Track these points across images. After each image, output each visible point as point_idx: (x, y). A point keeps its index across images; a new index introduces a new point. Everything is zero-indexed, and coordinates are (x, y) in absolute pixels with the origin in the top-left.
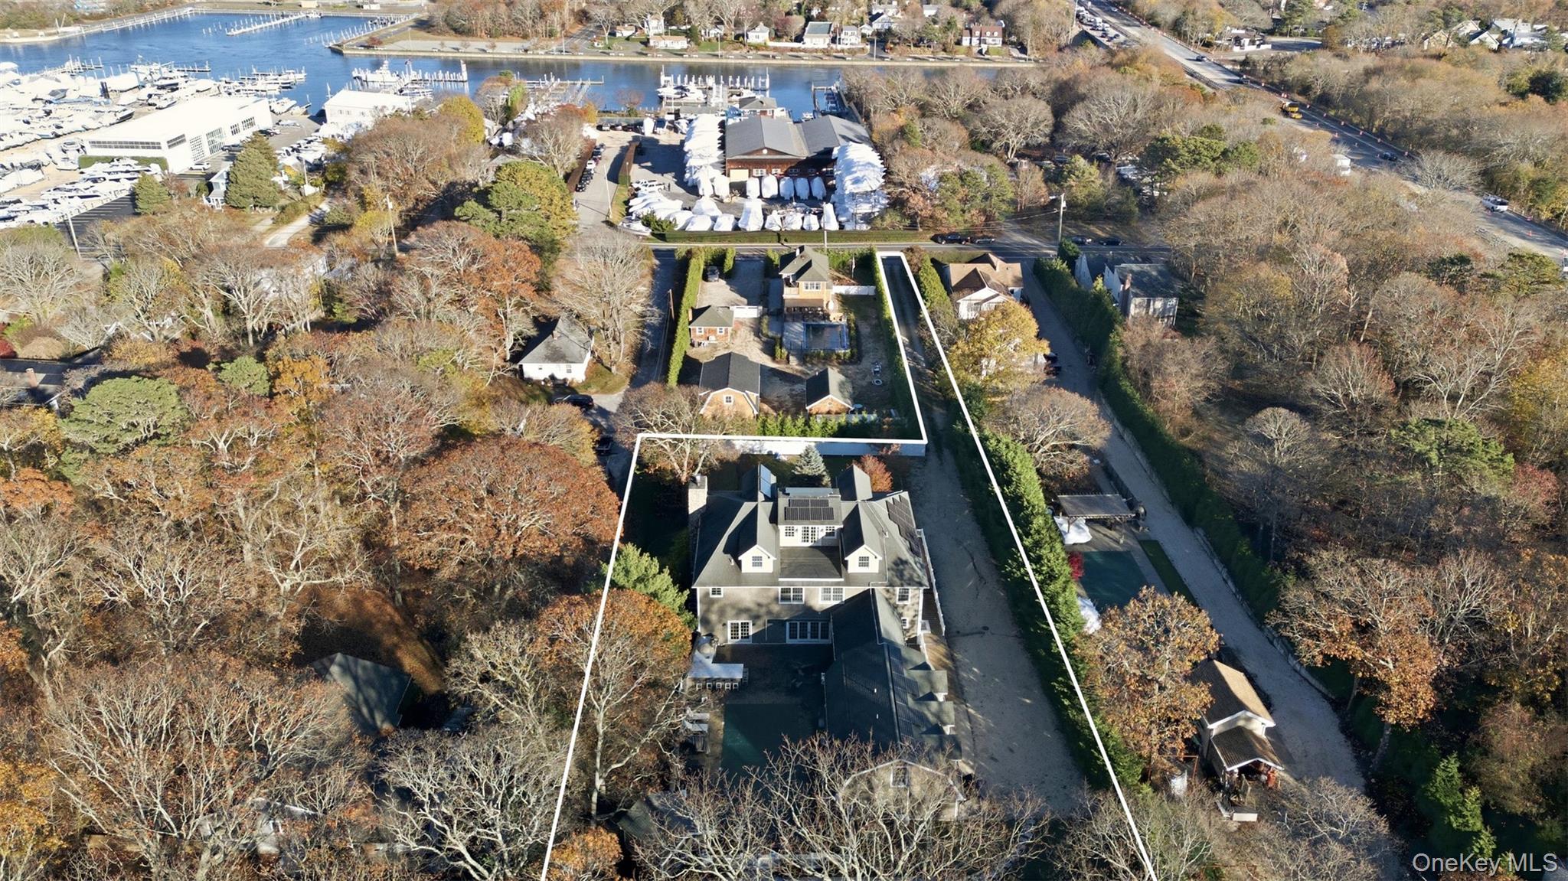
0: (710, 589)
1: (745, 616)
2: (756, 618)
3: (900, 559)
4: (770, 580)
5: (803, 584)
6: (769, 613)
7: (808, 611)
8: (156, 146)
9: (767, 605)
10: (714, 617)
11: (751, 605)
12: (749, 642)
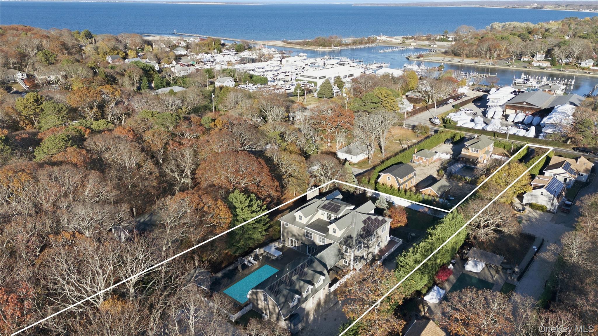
0: (285, 223)
1: (294, 238)
2: (298, 240)
3: (351, 236)
4: (302, 226)
5: (313, 232)
6: (302, 240)
7: (314, 243)
8: (315, 78)
9: (301, 236)
10: (285, 234)
11: (296, 234)
12: (296, 249)
